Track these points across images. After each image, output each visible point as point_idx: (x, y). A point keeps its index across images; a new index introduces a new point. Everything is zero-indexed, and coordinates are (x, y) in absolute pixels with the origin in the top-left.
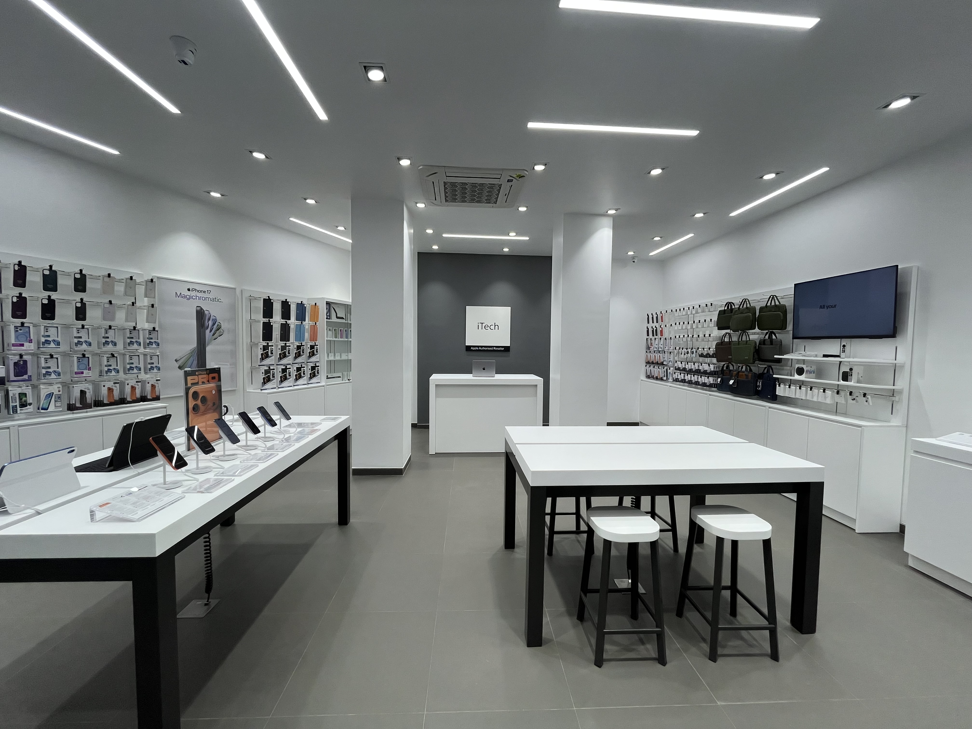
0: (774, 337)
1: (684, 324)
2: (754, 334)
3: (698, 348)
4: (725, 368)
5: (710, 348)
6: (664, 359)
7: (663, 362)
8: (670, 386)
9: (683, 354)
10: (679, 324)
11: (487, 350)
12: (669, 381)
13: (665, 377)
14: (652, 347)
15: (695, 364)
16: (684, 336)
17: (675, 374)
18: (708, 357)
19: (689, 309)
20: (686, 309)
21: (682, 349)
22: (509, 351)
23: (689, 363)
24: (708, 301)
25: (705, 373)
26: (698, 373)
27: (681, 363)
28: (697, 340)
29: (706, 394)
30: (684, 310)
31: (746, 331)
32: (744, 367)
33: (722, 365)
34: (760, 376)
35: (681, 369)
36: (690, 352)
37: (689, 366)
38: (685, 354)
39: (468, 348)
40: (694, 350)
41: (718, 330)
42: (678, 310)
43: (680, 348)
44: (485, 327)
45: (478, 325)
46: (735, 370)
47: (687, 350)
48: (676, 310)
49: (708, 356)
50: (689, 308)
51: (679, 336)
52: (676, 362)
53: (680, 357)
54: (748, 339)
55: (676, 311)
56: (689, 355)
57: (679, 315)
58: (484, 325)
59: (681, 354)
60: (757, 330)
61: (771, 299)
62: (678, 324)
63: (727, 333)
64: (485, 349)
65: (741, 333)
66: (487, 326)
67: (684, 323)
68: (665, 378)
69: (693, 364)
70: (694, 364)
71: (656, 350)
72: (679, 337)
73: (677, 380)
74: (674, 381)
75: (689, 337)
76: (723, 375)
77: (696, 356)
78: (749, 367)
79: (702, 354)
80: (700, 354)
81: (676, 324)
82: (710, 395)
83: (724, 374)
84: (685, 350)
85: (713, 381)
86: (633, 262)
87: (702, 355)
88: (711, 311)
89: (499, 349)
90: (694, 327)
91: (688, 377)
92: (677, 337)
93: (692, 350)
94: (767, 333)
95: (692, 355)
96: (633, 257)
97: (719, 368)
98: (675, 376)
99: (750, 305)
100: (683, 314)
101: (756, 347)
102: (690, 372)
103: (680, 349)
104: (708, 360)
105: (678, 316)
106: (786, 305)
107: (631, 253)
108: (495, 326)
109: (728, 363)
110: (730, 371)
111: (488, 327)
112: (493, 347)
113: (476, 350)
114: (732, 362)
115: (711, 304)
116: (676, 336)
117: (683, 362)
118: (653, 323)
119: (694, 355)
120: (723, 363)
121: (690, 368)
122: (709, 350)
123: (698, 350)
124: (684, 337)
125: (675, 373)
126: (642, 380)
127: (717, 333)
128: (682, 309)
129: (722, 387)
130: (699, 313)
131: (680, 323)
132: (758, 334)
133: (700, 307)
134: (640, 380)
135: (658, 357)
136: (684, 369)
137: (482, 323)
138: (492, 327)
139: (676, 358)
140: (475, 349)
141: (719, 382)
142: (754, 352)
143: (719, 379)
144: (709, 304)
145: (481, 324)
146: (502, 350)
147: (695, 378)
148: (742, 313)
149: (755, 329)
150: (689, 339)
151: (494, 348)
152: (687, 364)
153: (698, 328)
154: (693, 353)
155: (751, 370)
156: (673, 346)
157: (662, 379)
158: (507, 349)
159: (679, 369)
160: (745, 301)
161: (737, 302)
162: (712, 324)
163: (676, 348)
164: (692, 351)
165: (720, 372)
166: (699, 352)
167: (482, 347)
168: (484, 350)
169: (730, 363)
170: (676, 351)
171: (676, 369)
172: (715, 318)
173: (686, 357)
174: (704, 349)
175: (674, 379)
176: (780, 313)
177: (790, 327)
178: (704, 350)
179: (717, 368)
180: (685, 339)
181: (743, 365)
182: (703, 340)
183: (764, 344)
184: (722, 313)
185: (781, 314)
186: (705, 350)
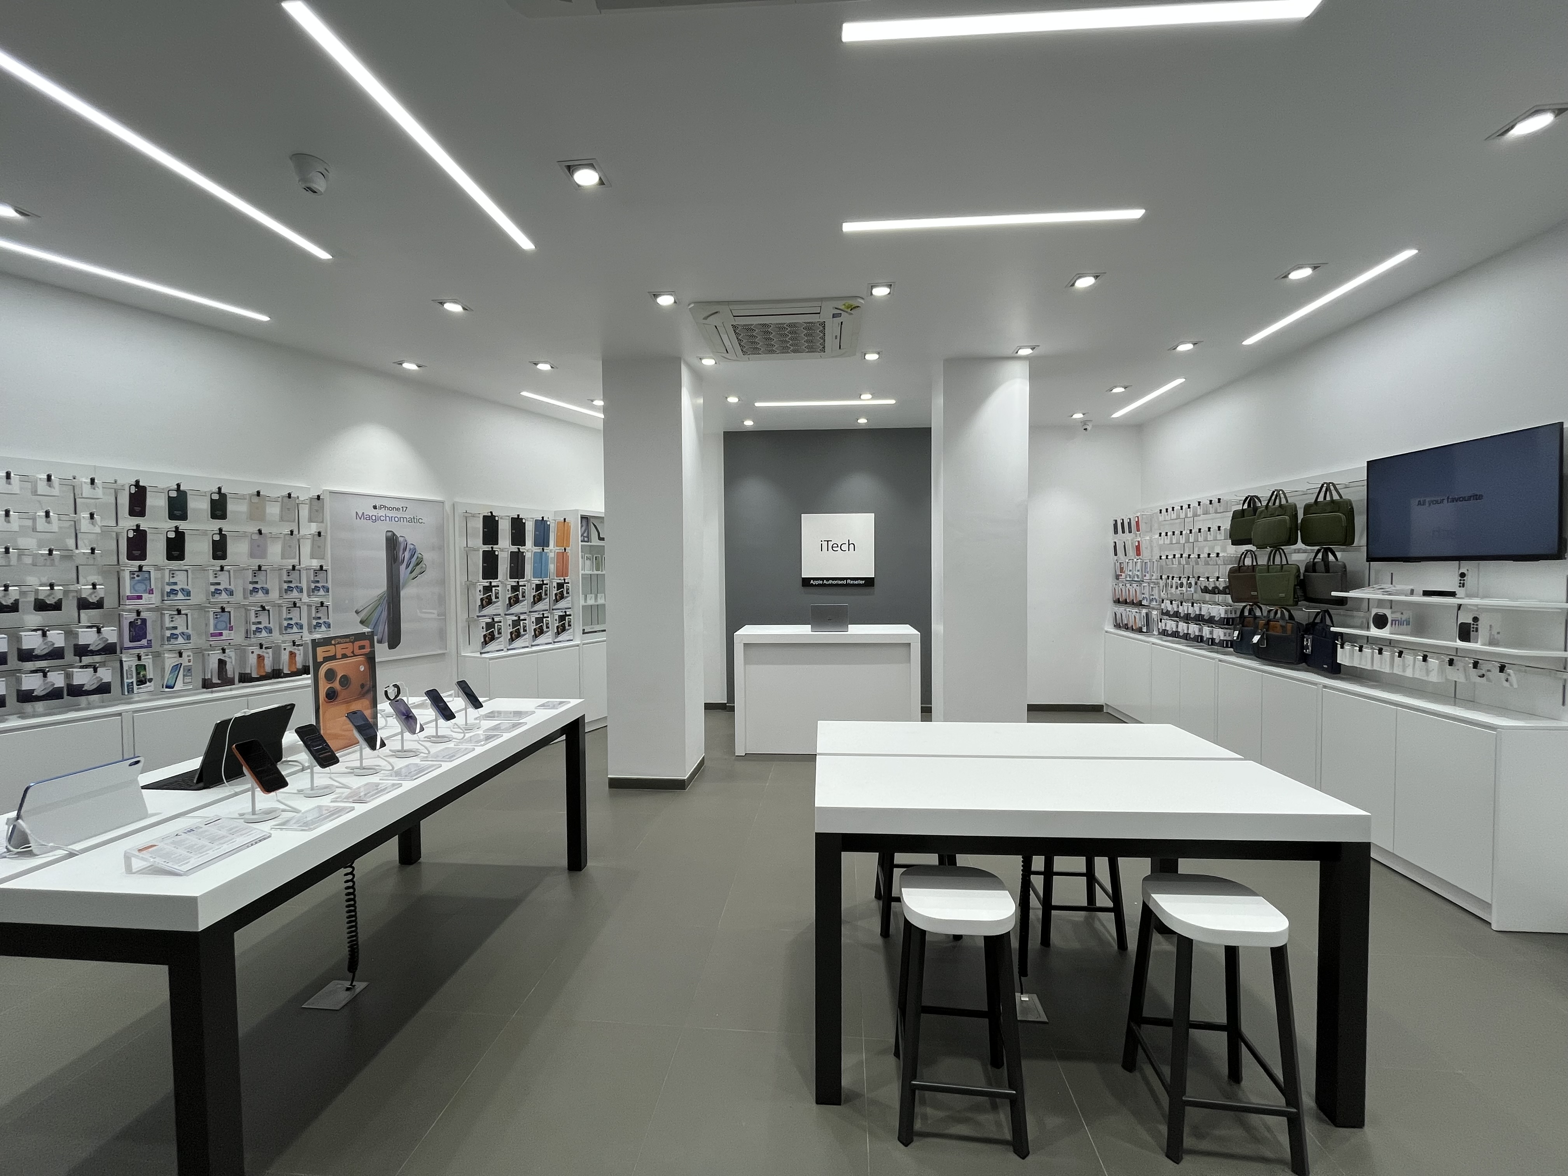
0: (1331, 557)
1: (1174, 534)
2: (1298, 551)
3: (1199, 577)
4: (1246, 613)
5: (1218, 578)
6: (1143, 596)
7: (1141, 601)
8: (1153, 644)
9: (1174, 587)
10: (1167, 535)
11: (837, 585)
12: (1154, 635)
13: (1145, 627)
14: (1123, 574)
15: (1195, 604)
16: (1174, 555)
17: (1161, 622)
18: (1217, 592)
19: (1182, 509)
20: (1177, 508)
21: (1173, 579)
22: (874, 586)
23: (1184, 604)
24: (1214, 495)
25: (1210, 621)
26: (1199, 621)
27: (1171, 604)
28: (1197, 563)
29: (1213, 659)
30: (1173, 510)
31: (1282, 547)
32: (1279, 612)
33: (1242, 607)
34: (1310, 628)
35: (1171, 613)
36: (1185, 583)
37: (1185, 609)
38: (1177, 588)
39: (806, 582)
40: (1192, 581)
41: (1232, 544)
42: (1164, 511)
43: (1168, 577)
44: (832, 547)
45: (822, 544)
46: (1265, 617)
47: (1180, 580)
48: (1161, 510)
49: (1215, 591)
50: (1182, 507)
51: (1167, 556)
52: (1163, 600)
53: (1169, 592)
54: (1284, 562)
55: (1161, 513)
56: (1184, 589)
57: (1166, 519)
58: (830, 544)
59: (1172, 587)
60: (1300, 545)
61: (1324, 489)
62: (1163, 534)
63: (1247, 551)
64: (833, 582)
65: (1272, 551)
66: (835, 545)
67: (1174, 532)
68: (1144, 630)
69: (1190, 604)
70: (1193, 606)
71: (1129, 579)
72: (1167, 558)
73: (1164, 633)
74: (1160, 633)
75: (1184, 558)
76: (1243, 626)
77: (1195, 592)
78: (1289, 611)
79: (1206, 587)
80: (1203, 588)
81: (1160, 536)
82: (1220, 661)
83: (1245, 623)
84: (1176, 580)
85: (1225, 635)
86: (1084, 429)
87: (1205, 590)
88: (1218, 511)
89: (856, 582)
90: (1191, 540)
91: (1182, 627)
92: (1164, 557)
93: (1188, 580)
94: (1319, 551)
95: (1188, 589)
96: (1084, 422)
97: (1235, 613)
98: (1162, 626)
99: (1287, 501)
100: (1172, 518)
101: (1299, 576)
102: (1187, 618)
103: (1168, 579)
104: (1219, 598)
105: (1165, 521)
106: (1352, 500)
107: (1078, 416)
108: (849, 545)
109: (1251, 604)
110: (1255, 617)
111: (838, 547)
112: (847, 579)
113: (819, 585)
114: (1259, 603)
115: (1219, 500)
116: (1161, 557)
117: (1174, 602)
118: (1123, 533)
119: (1192, 589)
120: (1244, 604)
121: (1186, 612)
122: (1217, 580)
123: (1198, 580)
124: (1174, 557)
125: (1161, 620)
126: (1106, 632)
127: (1233, 551)
128: (1170, 510)
129: (1241, 647)
130: (1199, 516)
131: (1167, 533)
132: (1305, 552)
133: (1199, 505)
134: (1104, 632)
135: (1132, 591)
136: (1176, 614)
137: (828, 541)
138: (845, 547)
139: (1162, 594)
140: (817, 582)
141: (1235, 638)
142: (1295, 585)
143: (1236, 633)
144: (1215, 500)
145: (826, 542)
146: (860, 584)
147: (1193, 629)
148: (1272, 515)
149: (1295, 543)
150: (1183, 561)
151: (849, 581)
152: (1181, 605)
153: (1198, 541)
154: (1190, 585)
155: (1291, 617)
156: (1156, 573)
157: (1140, 631)
158: (869, 582)
159: (1167, 613)
160: (1276, 494)
161: (1264, 495)
162: (1221, 536)
163: (1161, 576)
164: (1188, 582)
165: (1238, 619)
166: (1201, 583)
167: (828, 579)
168: (832, 585)
169: (1256, 604)
170: (1162, 583)
171: (1163, 614)
172: (1227, 525)
173: (1178, 592)
174: (1208, 578)
175: (1161, 631)
176: (1340, 514)
177: (1360, 539)
178: (1208, 580)
179: (1231, 613)
180: (1176, 561)
181: (1277, 607)
182: (1207, 564)
183: (1314, 571)
184: (1238, 516)
185: (1343, 517)
186: (1210, 580)
